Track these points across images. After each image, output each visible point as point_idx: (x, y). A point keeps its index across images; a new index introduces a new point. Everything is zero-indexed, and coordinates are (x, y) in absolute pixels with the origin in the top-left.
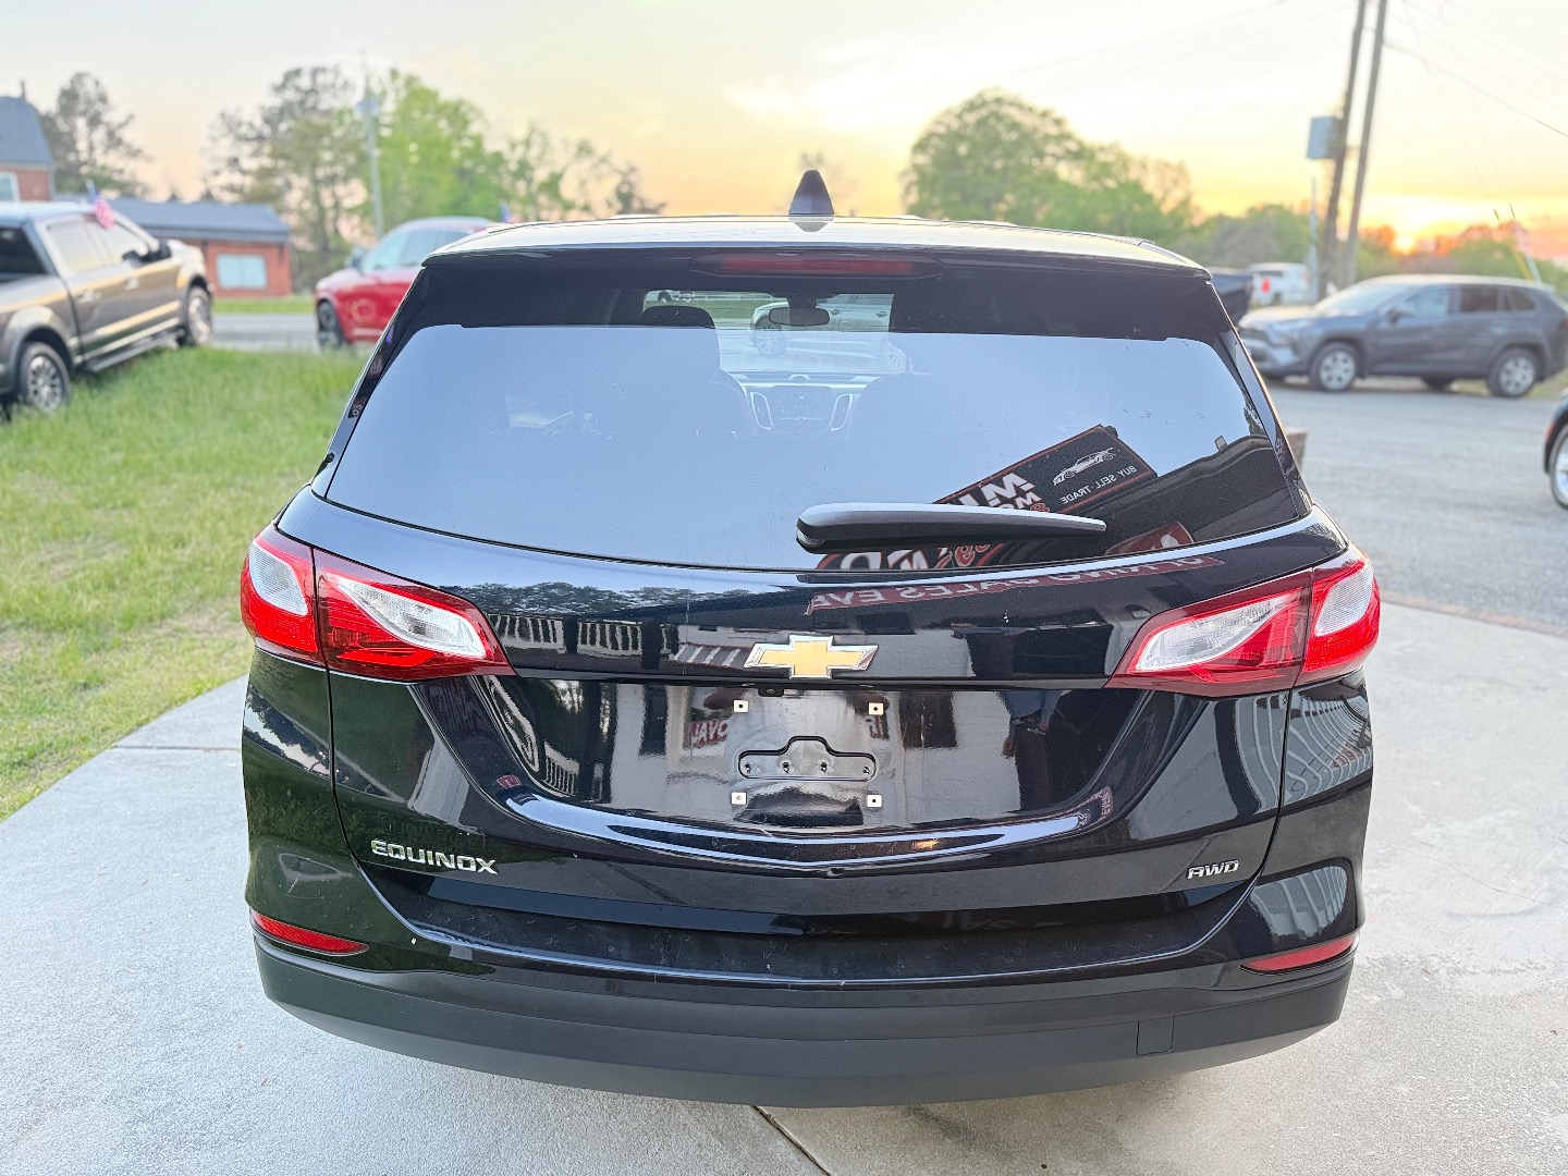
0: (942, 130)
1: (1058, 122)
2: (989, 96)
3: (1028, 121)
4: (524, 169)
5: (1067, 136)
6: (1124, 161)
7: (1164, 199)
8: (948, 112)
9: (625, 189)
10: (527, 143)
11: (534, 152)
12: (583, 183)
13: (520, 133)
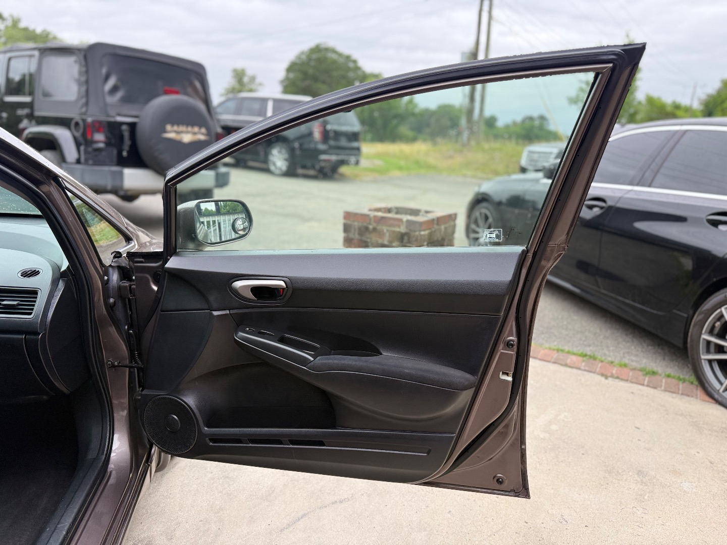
1: (355, 62)
2: (323, 46)
3: (341, 60)
5: (358, 68)
8: (303, 53)
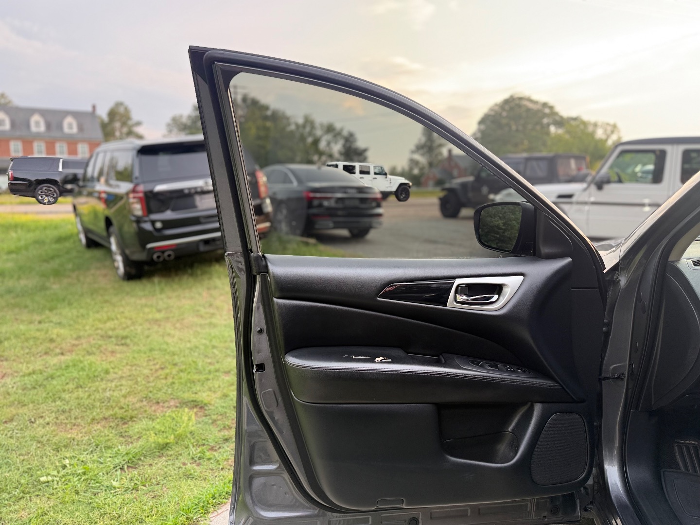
0: (492, 113)
4: (303, 138)
6: (585, 124)
7: (606, 140)
9: (348, 145)
10: (304, 126)
11: (308, 129)
12: (329, 144)
13: (301, 121)
